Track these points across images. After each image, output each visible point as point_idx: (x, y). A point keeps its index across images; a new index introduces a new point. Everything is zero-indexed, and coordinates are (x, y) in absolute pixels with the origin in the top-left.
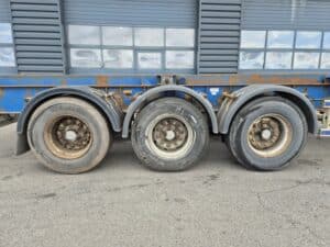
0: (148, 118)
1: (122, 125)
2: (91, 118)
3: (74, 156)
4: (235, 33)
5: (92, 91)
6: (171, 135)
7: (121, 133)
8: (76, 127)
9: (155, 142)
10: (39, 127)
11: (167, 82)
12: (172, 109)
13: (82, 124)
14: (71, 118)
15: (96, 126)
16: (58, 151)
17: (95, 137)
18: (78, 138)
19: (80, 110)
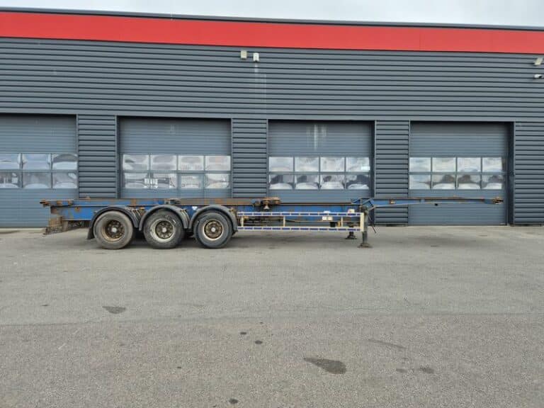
0: (152, 221)
1: (139, 224)
2: (124, 221)
3: (114, 240)
4: (264, 160)
5: (126, 208)
6: (164, 230)
7: (138, 228)
8: (117, 226)
9: (157, 234)
10: (99, 225)
11: (167, 203)
12: (164, 216)
13: (120, 225)
14: (114, 221)
15: (126, 224)
16: (107, 238)
17: (126, 231)
18: (118, 232)
19: (119, 217)
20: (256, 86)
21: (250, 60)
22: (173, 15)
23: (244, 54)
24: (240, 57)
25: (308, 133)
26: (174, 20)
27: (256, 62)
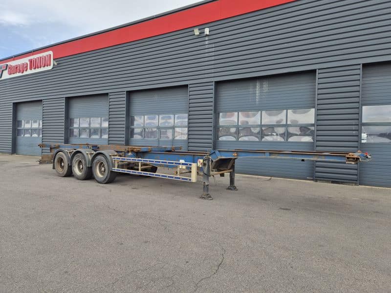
4: (210, 116)
5: (66, 150)
6: (81, 167)
9: (79, 169)
12: (79, 157)
16: (60, 169)
20: (207, 55)
21: (203, 35)
22: (156, 15)
23: (197, 32)
24: (194, 35)
25: (251, 90)
26: (157, 19)
27: (207, 35)
